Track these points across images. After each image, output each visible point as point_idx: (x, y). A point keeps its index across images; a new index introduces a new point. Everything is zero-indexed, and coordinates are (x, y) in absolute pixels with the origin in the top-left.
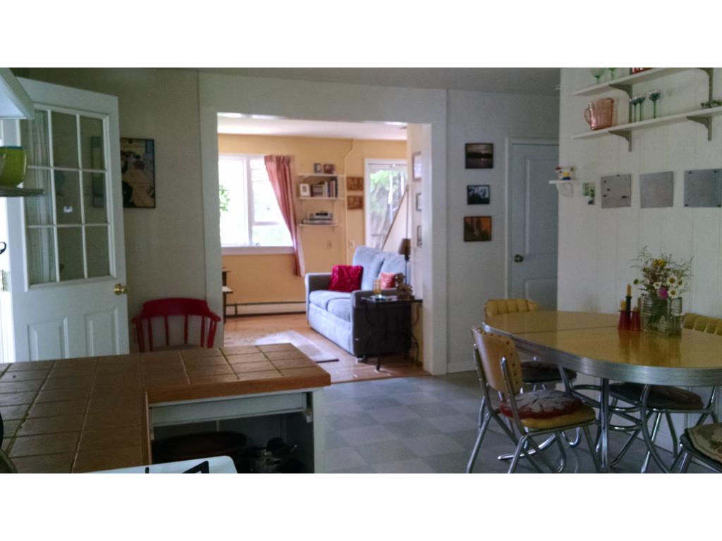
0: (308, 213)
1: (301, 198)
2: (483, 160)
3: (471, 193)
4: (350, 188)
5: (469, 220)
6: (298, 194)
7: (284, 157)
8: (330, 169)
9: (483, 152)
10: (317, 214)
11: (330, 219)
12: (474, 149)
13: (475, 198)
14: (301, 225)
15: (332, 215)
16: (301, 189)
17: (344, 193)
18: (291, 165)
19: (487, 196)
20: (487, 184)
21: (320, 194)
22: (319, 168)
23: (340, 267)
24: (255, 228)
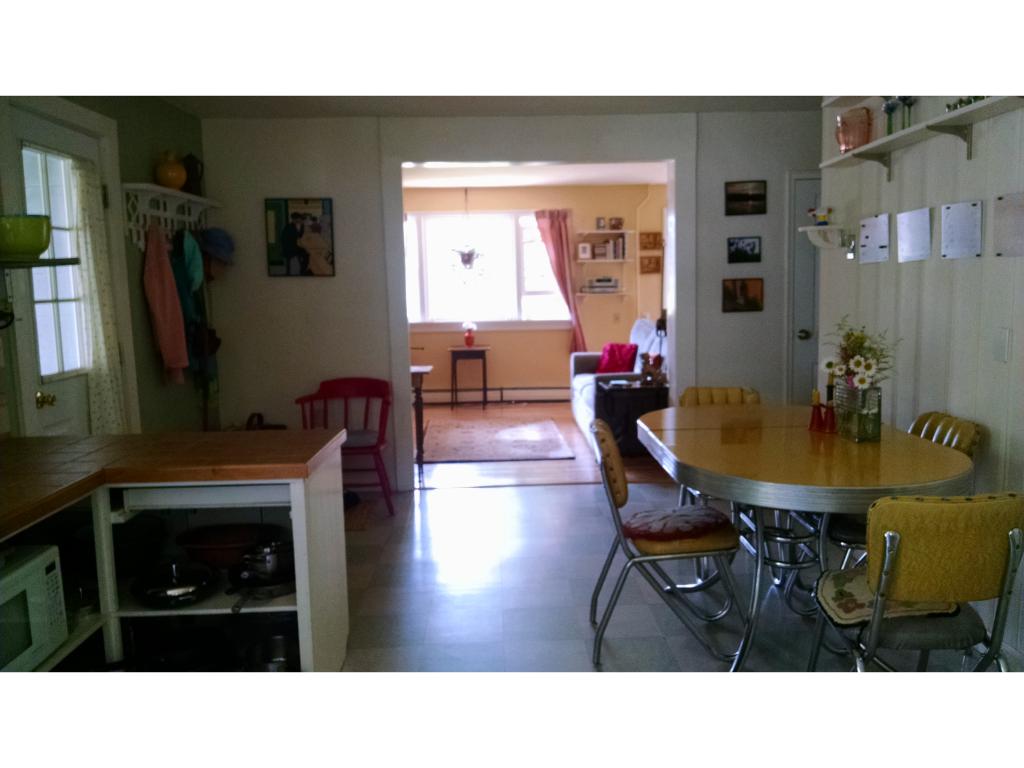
0: (588, 279)
1: (579, 261)
2: (751, 203)
3: (733, 248)
4: (644, 247)
5: (729, 284)
6: (576, 256)
7: (558, 212)
8: (617, 224)
9: (750, 192)
10: (599, 281)
11: (615, 287)
12: (737, 189)
13: (737, 255)
14: (579, 294)
15: (616, 281)
16: (580, 250)
17: (634, 252)
18: (568, 221)
19: (757, 251)
20: (759, 235)
21: (604, 255)
22: (602, 224)
23: (612, 346)
24: (525, 299)
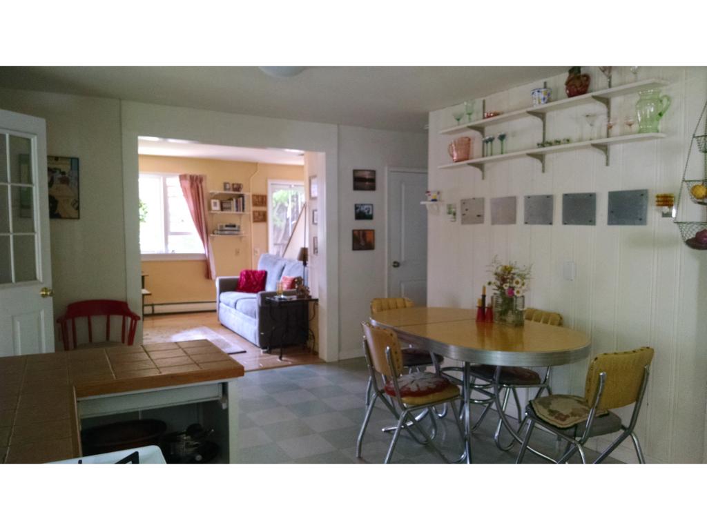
0: (219, 225)
1: (212, 212)
2: (367, 183)
3: (358, 210)
4: (255, 204)
5: (356, 232)
6: (210, 208)
7: (197, 177)
8: (238, 188)
9: (367, 177)
10: (227, 226)
11: (238, 231)
12: (359, 174)
13: (361, 215)
14: (212, 235)
15: (239, 227)
16: (212, 204)
17: (250, 208)
18: (204, 184)
19: (370, 213)
20: (372, 203)
21: (229, 208)
22: (228, 187)
23: (247, 272)
24: (170, 238)
